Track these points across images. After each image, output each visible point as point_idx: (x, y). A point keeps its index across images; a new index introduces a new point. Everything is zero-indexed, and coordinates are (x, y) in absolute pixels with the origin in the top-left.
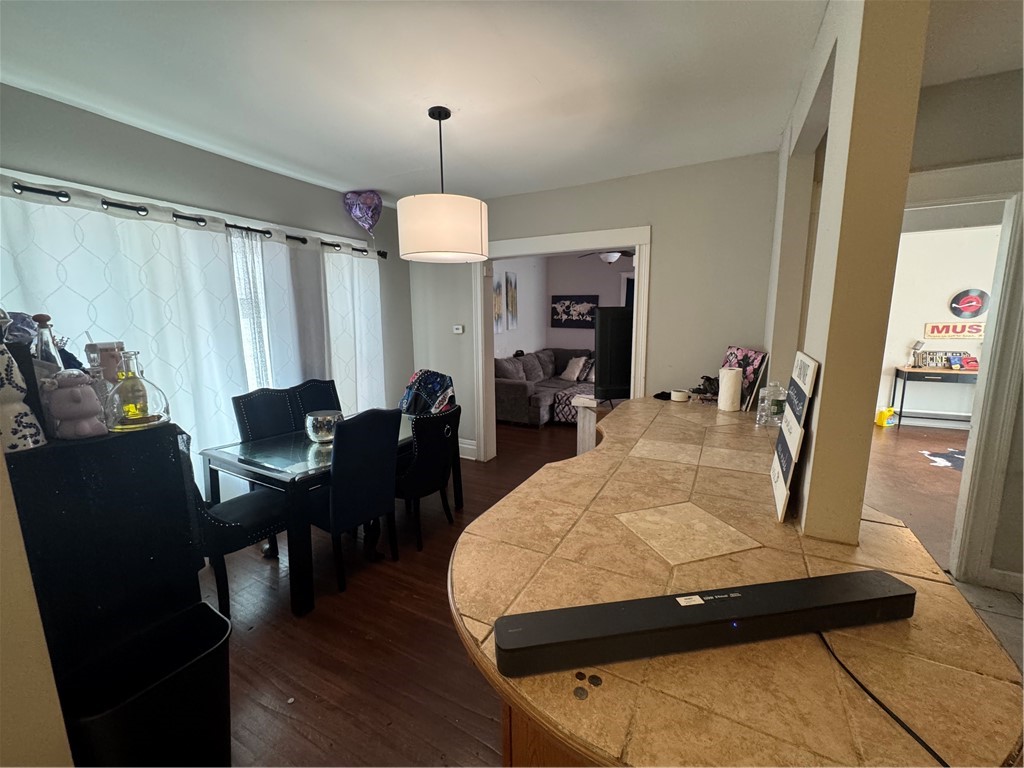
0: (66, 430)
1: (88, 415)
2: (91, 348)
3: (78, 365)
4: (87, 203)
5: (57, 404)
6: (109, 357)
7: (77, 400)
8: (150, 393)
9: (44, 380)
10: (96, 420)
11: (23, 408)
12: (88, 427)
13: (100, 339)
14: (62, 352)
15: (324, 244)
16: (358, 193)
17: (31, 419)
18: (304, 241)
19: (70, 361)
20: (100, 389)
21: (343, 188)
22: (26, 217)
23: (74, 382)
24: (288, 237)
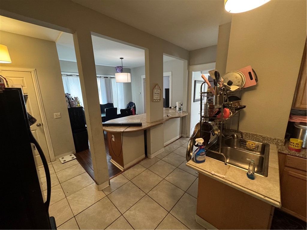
0: (72, 106)
1: (74, 105)
2: (74, 98)
3: (73, 100)
4: (75, 76)
5: (71, 103)
6: (76, 98)
7: (73, 103)
8: (80, 103)
9: (70, 101)
10: (75, 106)
11: (68, 104)
12: (74, 106)
13: (75, 97)
14: (72, 98)
15: (111, 78)
16: (118, 67)
17: (69, 105)
18: (107, 78)
19: (72, 99)
20: (75, 103)
21: (116, 66)
22: (68, 79)
23: (73, 101)
24: (104, 77)
